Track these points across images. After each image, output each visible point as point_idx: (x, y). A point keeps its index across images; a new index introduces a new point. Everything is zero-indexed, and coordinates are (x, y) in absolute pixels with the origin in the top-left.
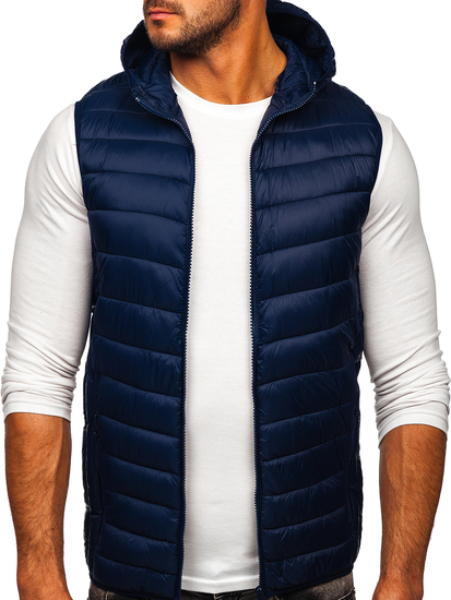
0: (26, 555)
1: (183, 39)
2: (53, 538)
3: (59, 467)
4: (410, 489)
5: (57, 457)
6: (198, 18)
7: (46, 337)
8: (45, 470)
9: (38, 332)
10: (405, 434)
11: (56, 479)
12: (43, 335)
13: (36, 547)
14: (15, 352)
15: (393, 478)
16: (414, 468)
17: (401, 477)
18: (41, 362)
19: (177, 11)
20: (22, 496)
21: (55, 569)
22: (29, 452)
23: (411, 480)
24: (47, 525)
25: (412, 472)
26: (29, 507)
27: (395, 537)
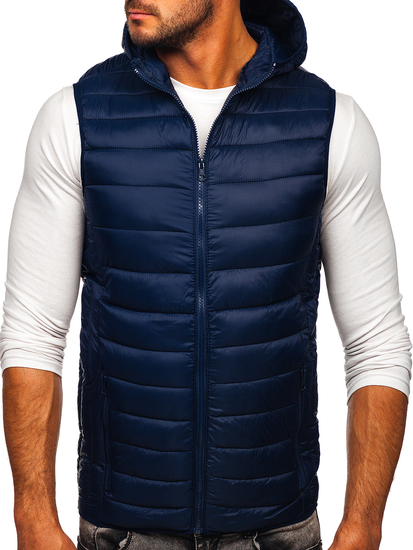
0: (22, 494)
1: (159, 37)
2: (46, 480)
3: (50, 416)
4: (373, 444)
5: (49, 408)
6: (173, 18)
7: (37, 300)
8: (37, 420)
9: (31, 296)
10: (371, 394)
11: (48, 428)
12: (35, 298)
13: (31, 487)
14: (11, 311)
15: (359, 433)
16: (378, 425)
17: (366, 432)
18: (33, 323)
19: (153, 12)
20: (17, 442)
21: (48, 506)
22: (23, 402)
23: (375, 436)
24: (40, 467)
25: (376, 429)
26: (23, 452)
27: (358, 485)
